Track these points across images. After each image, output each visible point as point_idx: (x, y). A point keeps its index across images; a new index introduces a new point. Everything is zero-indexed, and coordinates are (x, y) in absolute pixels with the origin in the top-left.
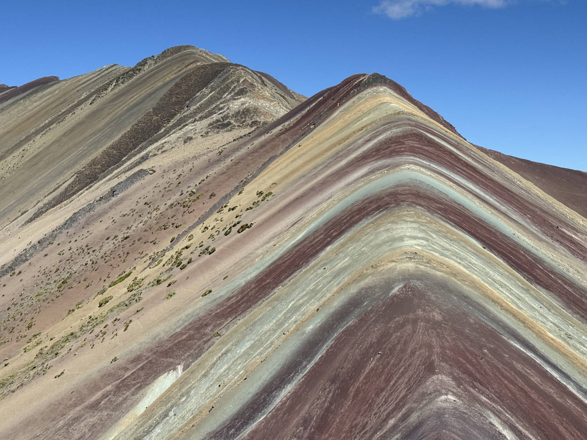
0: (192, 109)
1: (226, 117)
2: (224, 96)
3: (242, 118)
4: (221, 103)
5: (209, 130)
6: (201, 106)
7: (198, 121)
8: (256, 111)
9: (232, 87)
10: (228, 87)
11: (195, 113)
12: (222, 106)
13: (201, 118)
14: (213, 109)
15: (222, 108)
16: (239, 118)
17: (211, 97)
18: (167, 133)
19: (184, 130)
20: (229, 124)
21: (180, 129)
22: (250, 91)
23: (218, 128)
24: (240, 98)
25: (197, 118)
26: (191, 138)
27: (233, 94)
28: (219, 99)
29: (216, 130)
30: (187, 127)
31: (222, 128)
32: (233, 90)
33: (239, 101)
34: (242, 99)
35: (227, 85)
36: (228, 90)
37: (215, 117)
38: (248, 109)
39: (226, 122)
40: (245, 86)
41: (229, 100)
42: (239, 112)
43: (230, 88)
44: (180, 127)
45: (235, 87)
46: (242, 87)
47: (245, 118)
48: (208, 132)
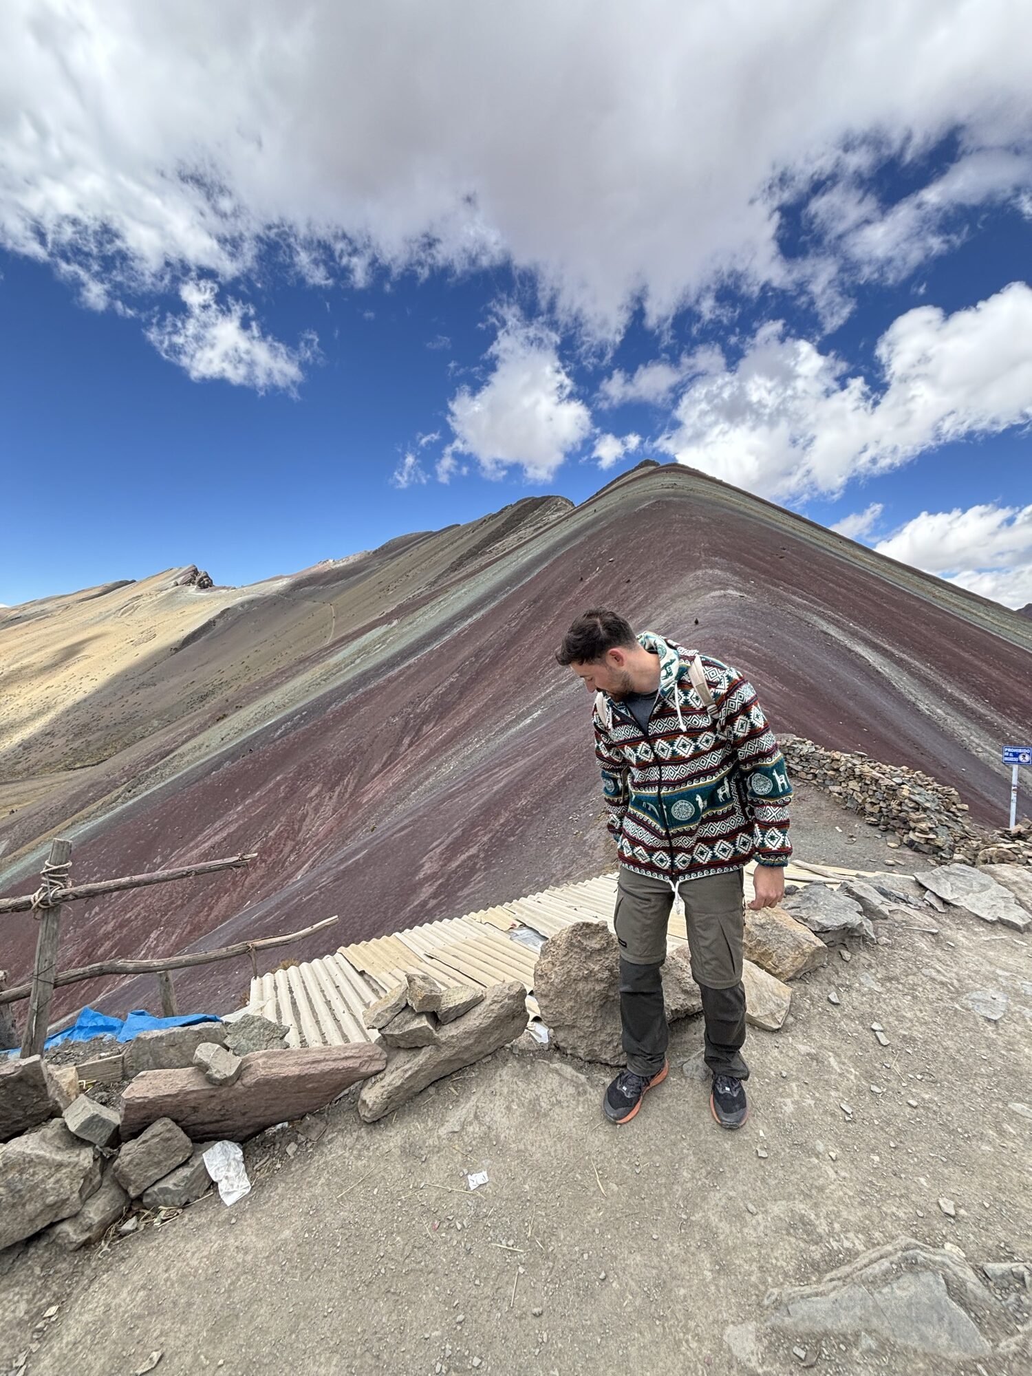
0: (525, 522)
2: (546, 513)
7: (528, 528)
9: (552, 508)
11: (527, 524)
13: (531, 526)
17: (539, 514)
18: (509, 536)
24: (557, 513)
27: (552, 512)
28: (543, 515)
30: (520, 532)
33: (555, 515)
35: (549, 507)
41: (550, 515)
44: (516, 532)
46: (558, 507)
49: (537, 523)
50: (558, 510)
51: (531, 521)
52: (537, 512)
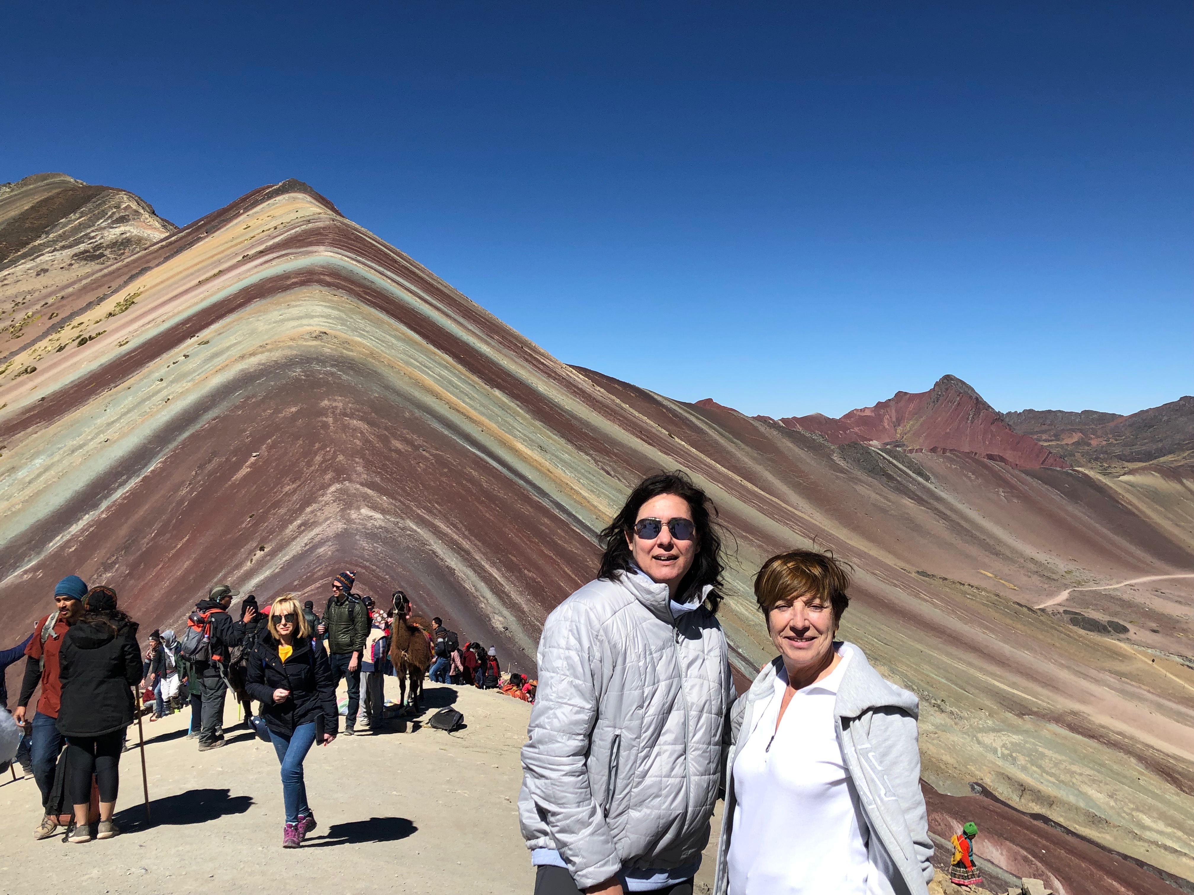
0: (51, 236)
1: (99, 247)
2: (98, 223)
3: (120, 250)
4: (93, 231)
5: (73, 262)
6: (64, 233)
7: (58, 250)
8: (139, 240)
9: (110, 213)
10: (103, 214)
11: (55, 241)
12: (93, 234)
13: (63, 248)
14: (81, 237)
15: (93, 238)
16: (115, 249)
17: (80, 224)
18: (14, 262)
19: (38, 260)
20: (102, 255)
21: (33, 260)
22: (134, 219)
23: (86, 260)
24: (120, 226)
25: (57, 247)
26: (45, 271)
27: (109, 221)
28: (90, 227)
29: (83, 263)
30: (41, 258)
31: (91, 260)
32: (110, 217)
33: (117, 229)
34: (123, 228)
35: (103, 211)
36: (104, 216)
37: (82, 247)
38: (129, 240)
39: (98, 253)
40: (127, 213)
41: (104, 228)
42: (117, 242)
43: (107, 214)
44: (32, 257)
45: (114, 213)
46: (121, 214)
47: (124, 250)
48: (71, 265)
49: (77, 242)
50: (123, 220)
51: (62, 237)
52: (75, 219)
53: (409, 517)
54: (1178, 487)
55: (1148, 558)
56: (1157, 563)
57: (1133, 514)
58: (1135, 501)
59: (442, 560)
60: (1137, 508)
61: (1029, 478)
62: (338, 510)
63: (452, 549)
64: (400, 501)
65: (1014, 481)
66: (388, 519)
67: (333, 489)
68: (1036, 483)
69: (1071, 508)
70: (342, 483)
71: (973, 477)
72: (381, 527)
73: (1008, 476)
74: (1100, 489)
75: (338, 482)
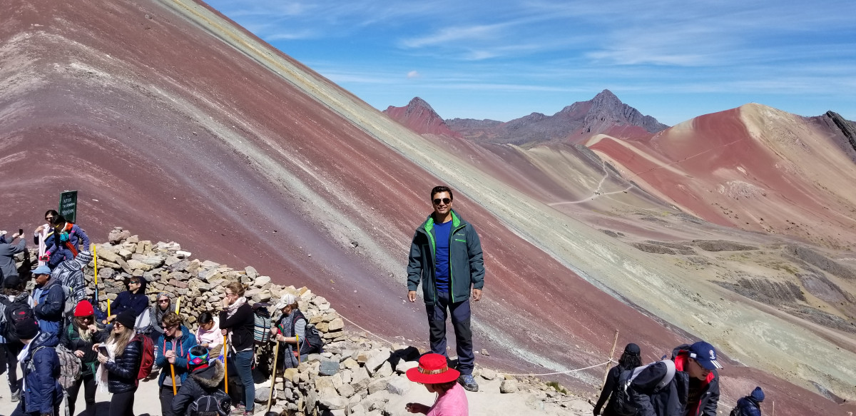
53: (152, 82)
54: (558, 155)
55: (548, 194)
56: (553, 197)
57: (538, 170)
58: (538, 162)
59: (224, 142)
60: (539, 166)
61: (485, 150)
62: (30, 62)
63: (232, 129)
64: (132, 63)
65: (477, 151)
66: (119, 80)
67: (17, 38)
68: (488, 152)
69: (507, 166)
70: (34, 33)
71: (456, 149)
72: (109, 88)
73: (474, 148)
74: (521, 156)
75: (28, 31)
